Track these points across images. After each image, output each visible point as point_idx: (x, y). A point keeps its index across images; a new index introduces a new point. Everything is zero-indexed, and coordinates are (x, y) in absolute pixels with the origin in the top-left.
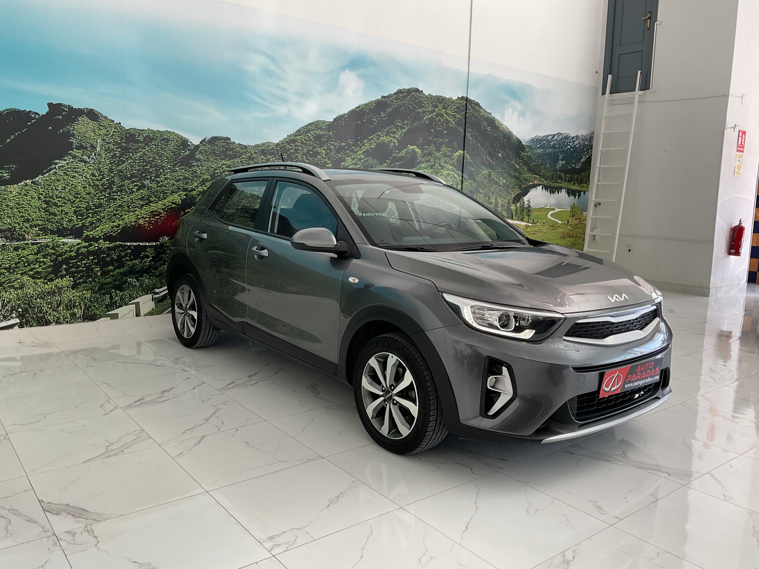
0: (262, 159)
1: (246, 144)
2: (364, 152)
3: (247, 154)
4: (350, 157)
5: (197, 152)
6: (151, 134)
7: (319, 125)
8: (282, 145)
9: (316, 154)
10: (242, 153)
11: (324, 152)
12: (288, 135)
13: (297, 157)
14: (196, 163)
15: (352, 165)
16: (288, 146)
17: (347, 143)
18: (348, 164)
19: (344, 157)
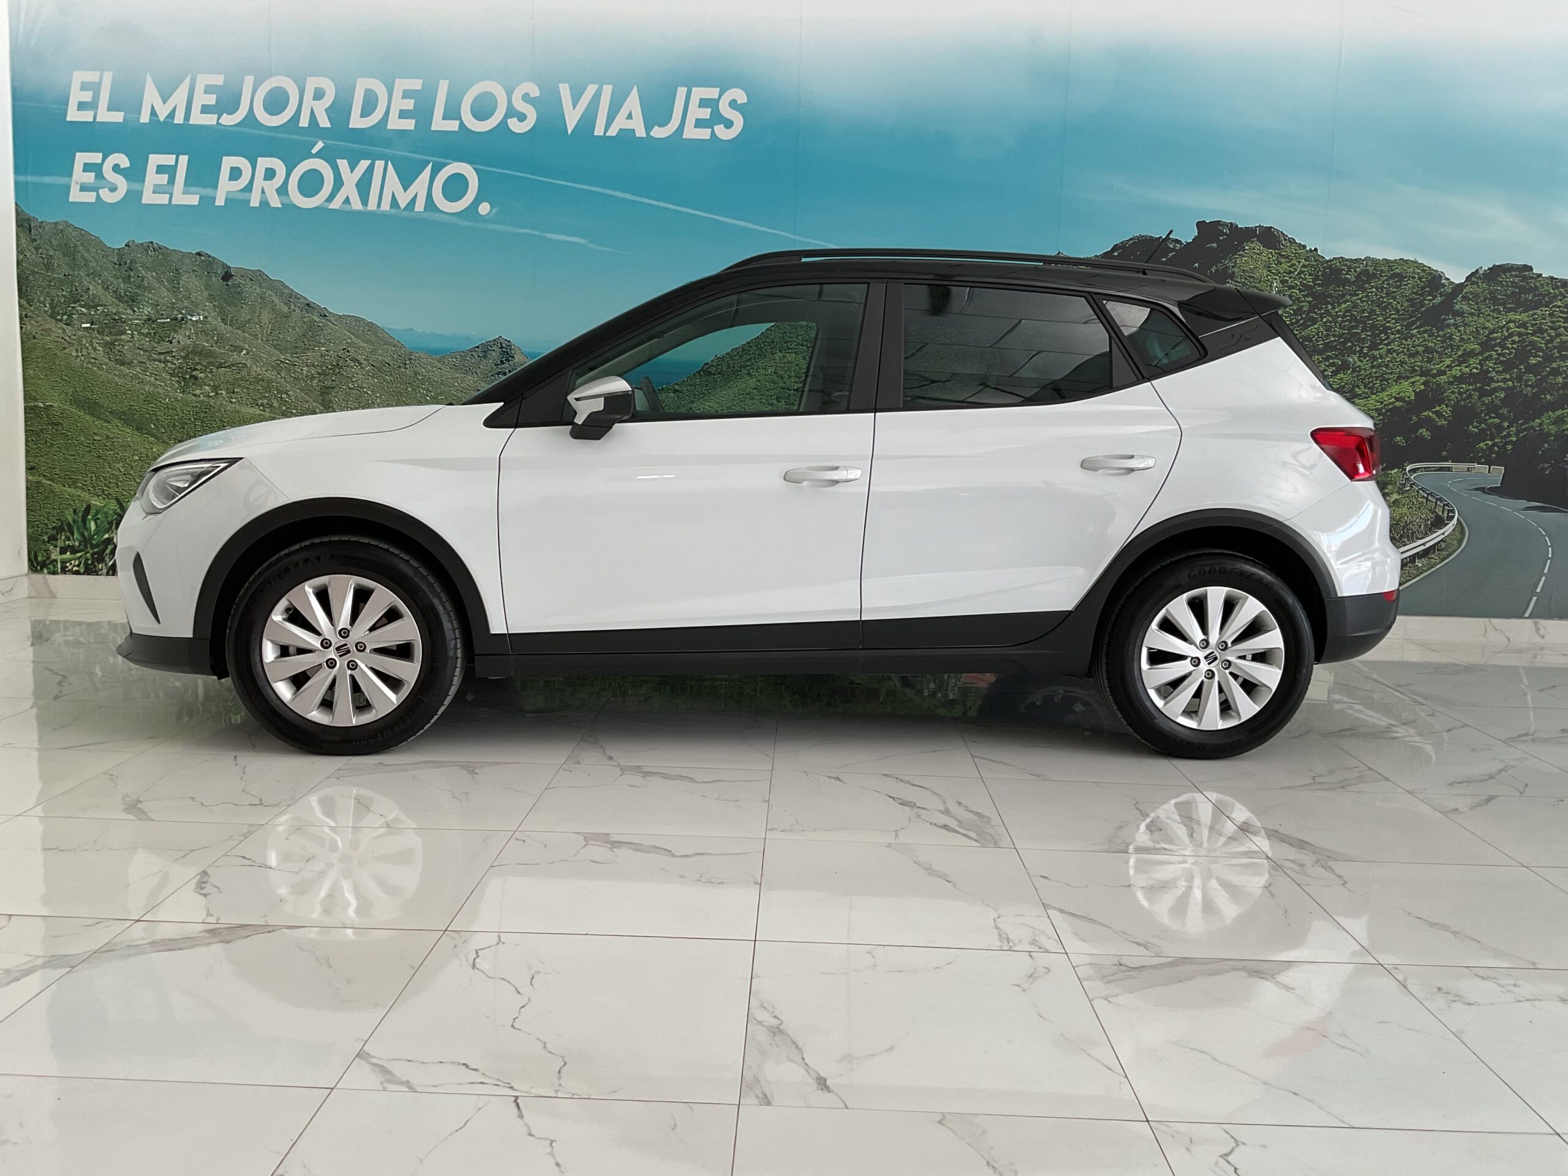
5: (1459, 298)
6: (1371, 266)
10: (1555, 296)
14: (1452, 321)
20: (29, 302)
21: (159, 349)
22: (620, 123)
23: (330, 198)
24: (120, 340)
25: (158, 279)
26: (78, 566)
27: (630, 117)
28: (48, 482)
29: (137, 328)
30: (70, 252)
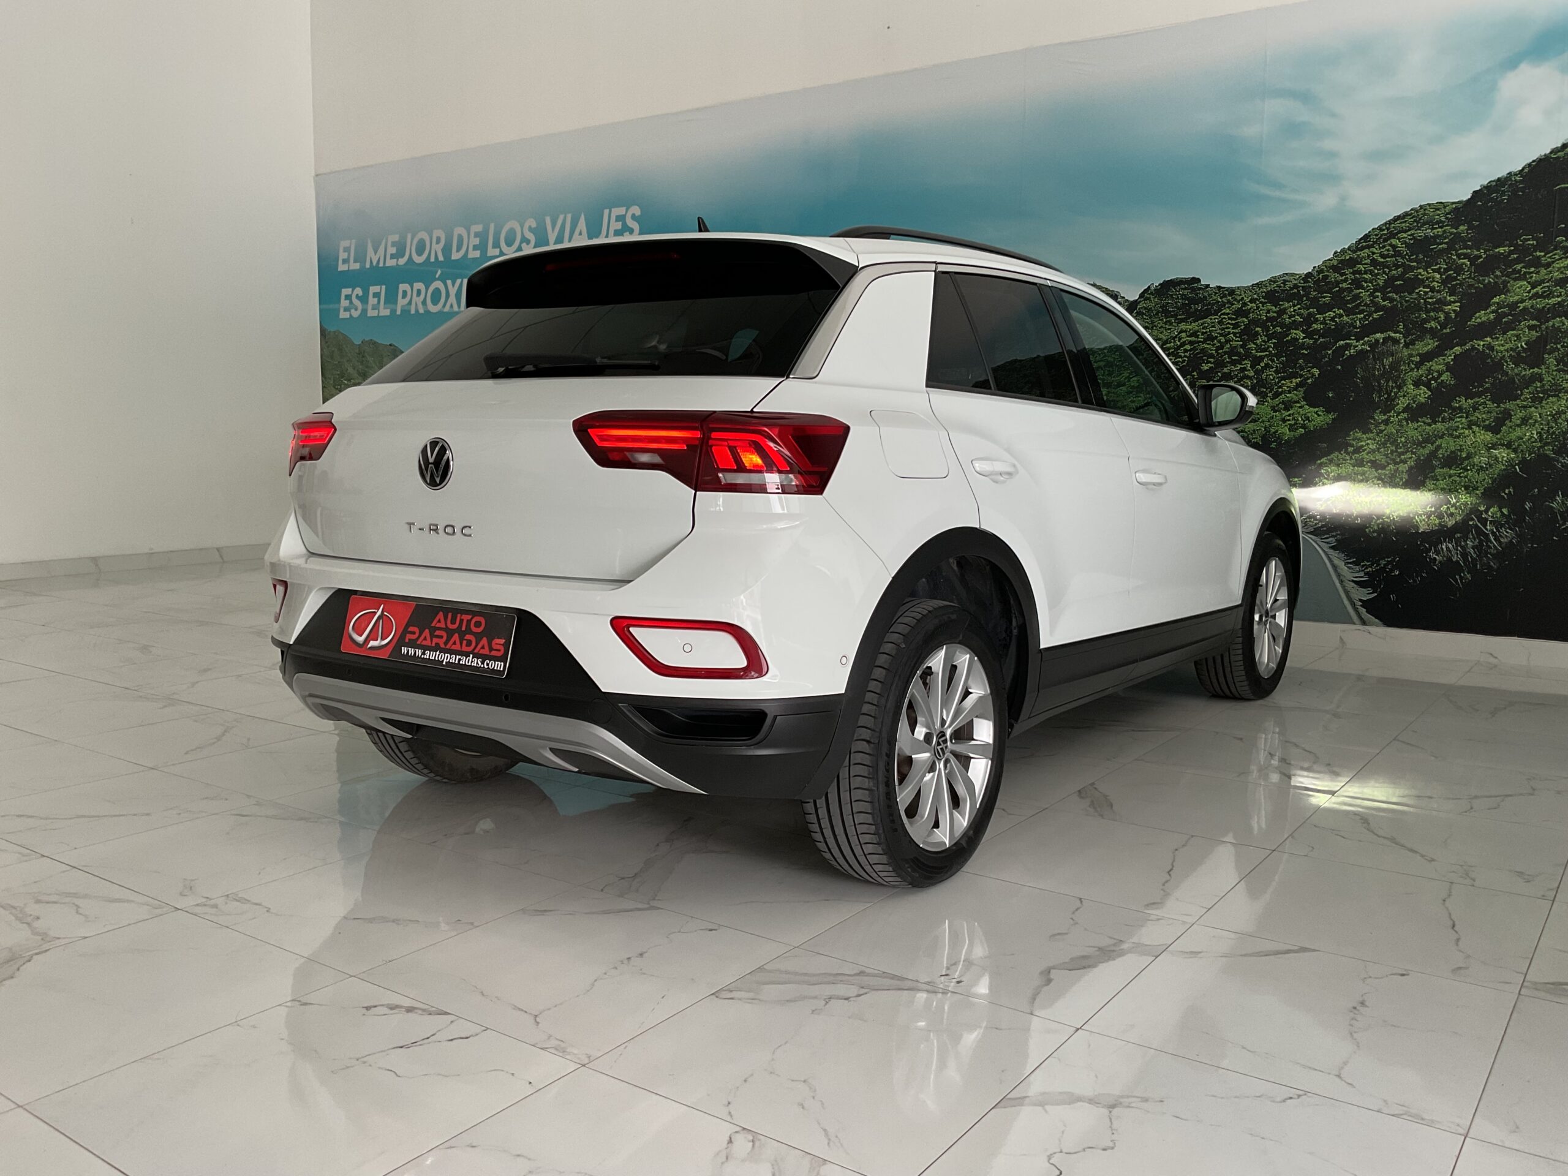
0: (1268, 311)
1: (1233, 285)
3: (1233, 304)
4: (1525, 279)
7: (1425, 214)
8: (1321, 276)
11: (1438, 276)
12: (1335, 253)
13: (1357, 297)
15: (1530, 299)
16: (1334, 276)
17: (1516, 246)
18: (1516, 298)
19: (1504, 281)
20: (325, 378)
22: (577, 238)
23: (444, 306)
25: (374, 361)
27: (580, 234)
30: (341, 349)
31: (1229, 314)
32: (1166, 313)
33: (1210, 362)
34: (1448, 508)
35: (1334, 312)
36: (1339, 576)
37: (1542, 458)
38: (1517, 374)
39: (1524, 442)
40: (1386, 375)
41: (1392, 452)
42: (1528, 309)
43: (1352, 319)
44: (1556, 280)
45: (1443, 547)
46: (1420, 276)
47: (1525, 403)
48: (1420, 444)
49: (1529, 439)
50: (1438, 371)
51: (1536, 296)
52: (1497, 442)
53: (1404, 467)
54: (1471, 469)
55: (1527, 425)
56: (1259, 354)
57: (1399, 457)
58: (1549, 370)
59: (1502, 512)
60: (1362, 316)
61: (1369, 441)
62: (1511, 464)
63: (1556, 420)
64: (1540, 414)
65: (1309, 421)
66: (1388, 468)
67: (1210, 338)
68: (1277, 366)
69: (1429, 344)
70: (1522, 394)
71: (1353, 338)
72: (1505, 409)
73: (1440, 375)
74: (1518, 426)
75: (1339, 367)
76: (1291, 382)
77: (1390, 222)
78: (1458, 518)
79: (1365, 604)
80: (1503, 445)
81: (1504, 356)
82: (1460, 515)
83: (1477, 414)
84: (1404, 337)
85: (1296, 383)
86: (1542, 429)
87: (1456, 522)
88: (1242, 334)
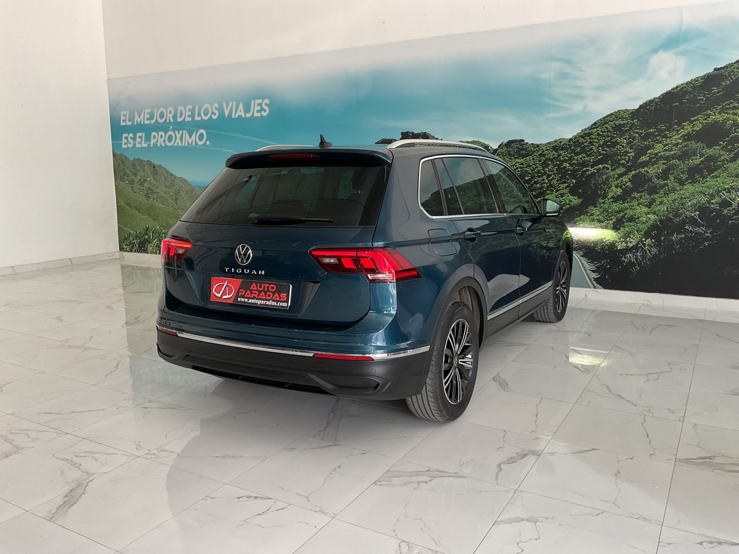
0: (554, 155)
1: (538, 143)
2: (683, 136)
3: (539, 151)
4: (661, 143)
7: (620, 114)
8: (576, 140)
9: (616, 143)
10: (534, 151)
11: (625, 141)
12: (582, 130)
13: (591, 149)
15: (663, 152)
16: (581, 140)
17: (657, 129)
18: (658, 151)
19: (653, 144)
20: (116, 176)
21: (142, 188)
22: (238, 113)
23: (174, 143)
24: (134, 186)
25: (140, 168)
26: (129, 249)
27: (240, 111)
28: (122, 226)
29: (137, 183)
30: (123, 162)
31: (536, 155)
32: (510, 154)
33: (529, 176)
34: (630, 239)
35: (582, 155)
36: (584, 268)
37: (668, 219)
38: (658, 183)
39: (661, 212)
40: (604, 183)
41: (606, 216)
42: (662, 156)
43: (589, 159)
44: (674, 144)
45: (628, 256)
46: (618, 141)
47: (661, 195)
48: (618, 212)
49: (663, 211)
50: (625, 182)
51: (666, 150)
52: (650, 212)
53: (611, 222)
54: (639, 223)
55: (662, 205)
56: (550, 173)
57: (609, 218)
58: (671, 182)
59: (652, 241)
60: (593, 157)
61: (596, 211)
62: (655, 220)
63: (674, 202)
64: (667, 200)
65: (571, 202)
66: (605, 222)
67: (529, 166)
68: (557, 179)
69: (622, 170)
70: (660, 192)
71: (590, 167)
72: (653, 198)
73: (626, 183)
74: (659, 205)
75: (584, 179)
76: (564, 185)
77: (605, 117)
78: (634, 243)
79: (595, 279)
80: (652, 213)
81: (653, 175)
82: (635, 242)
83: (641, 200)
84: (611, 167)
85: (566, 185)
86: (668, 206)
87: (633, 246)
88: (543, 163)
